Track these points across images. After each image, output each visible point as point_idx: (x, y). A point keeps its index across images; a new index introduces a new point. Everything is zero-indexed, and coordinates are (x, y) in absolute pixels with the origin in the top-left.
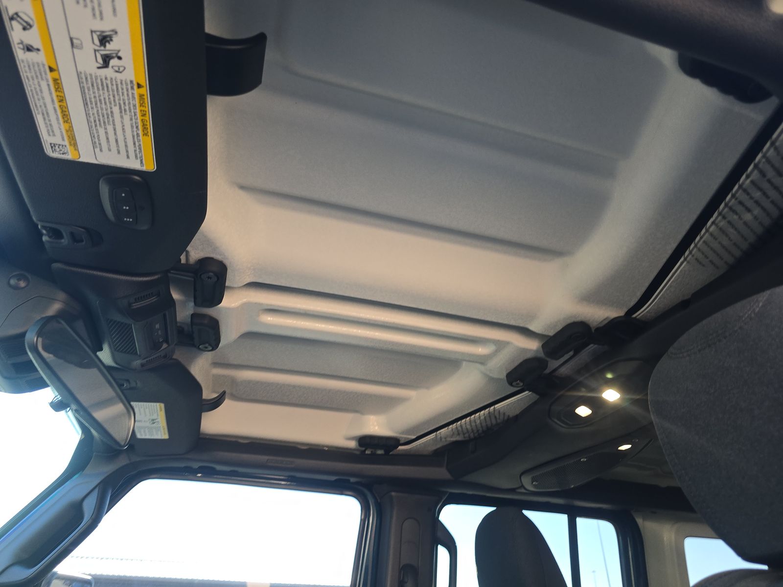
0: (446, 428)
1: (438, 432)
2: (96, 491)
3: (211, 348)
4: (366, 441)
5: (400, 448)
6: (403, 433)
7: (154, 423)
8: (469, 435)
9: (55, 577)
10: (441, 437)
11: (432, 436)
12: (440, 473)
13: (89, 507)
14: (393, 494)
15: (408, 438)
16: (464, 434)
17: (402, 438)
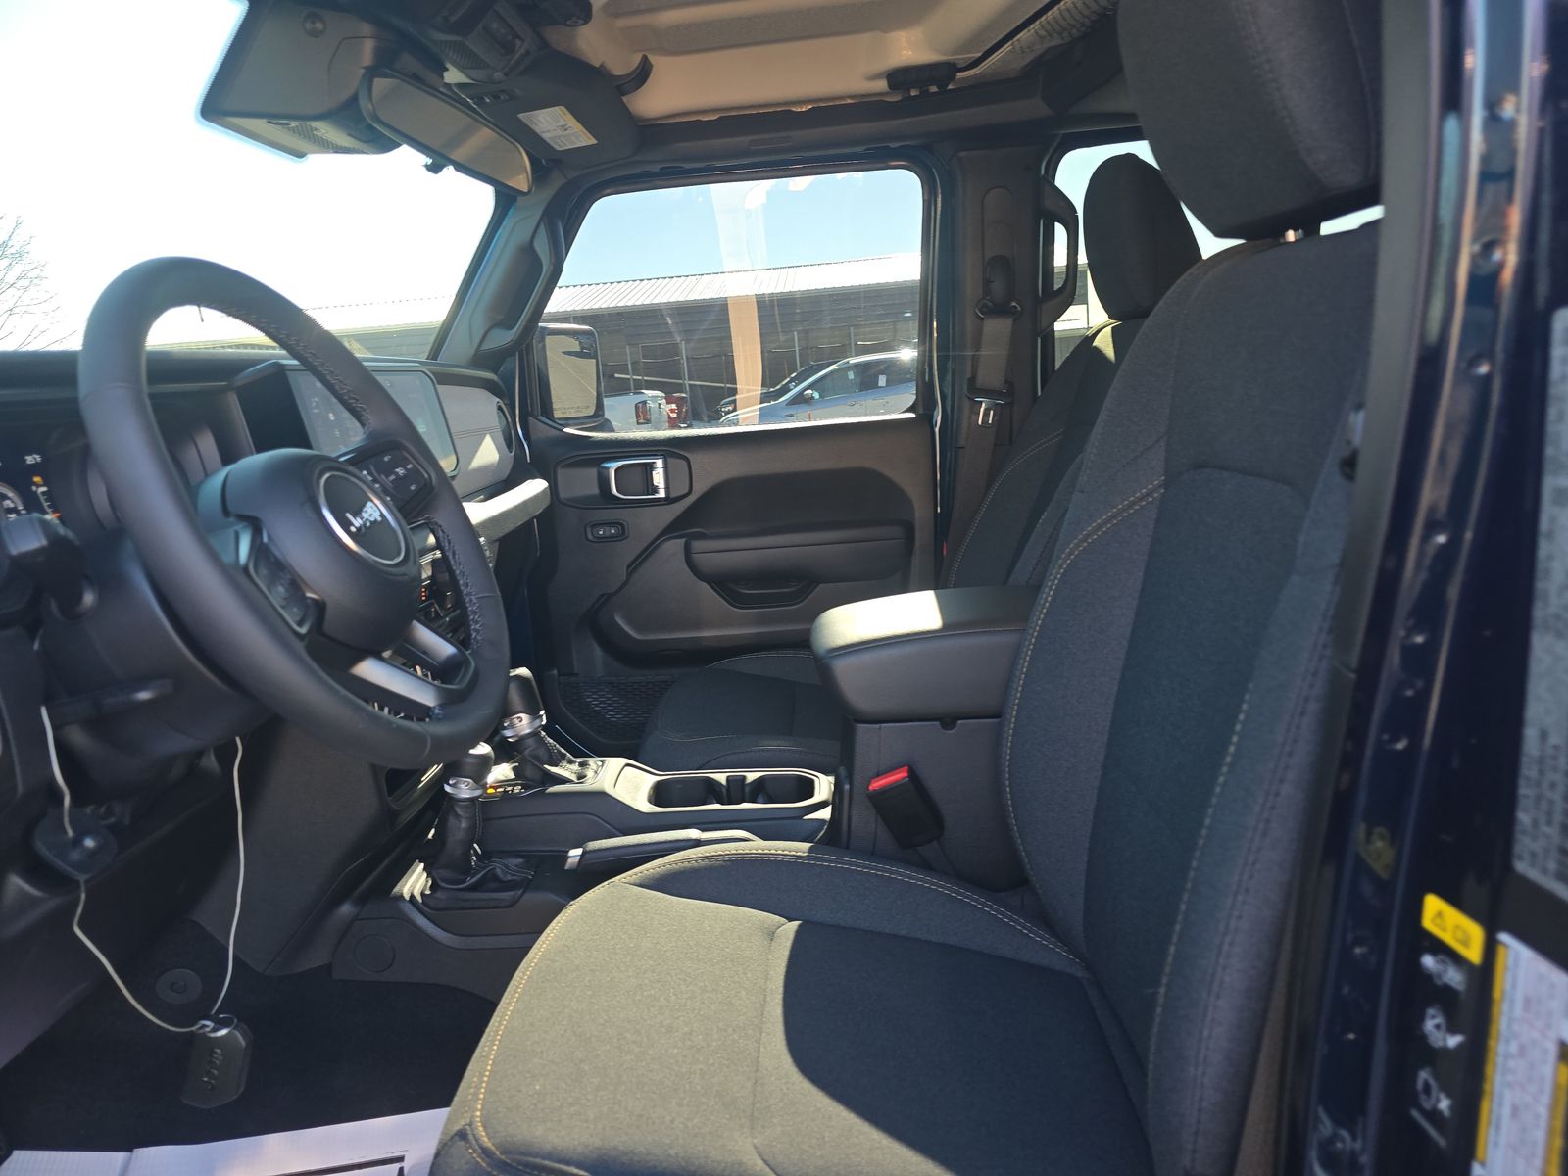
0: (1026, 30)
1: (1016, 38)
2: (542, 226)
3: (582, 21)
4: (900, 77)
5: (960, 75)
6: (956, 52)
7: (566, 130)
8: (1070, 34)
9: (546, 333)
10: (1021, 47)
11: (1007, 47)
12: (1034, 107)
13: (542, 247)
14: (963, 154)
15: (970, 58)
16: (1060, 34)
17: (959, 59)
